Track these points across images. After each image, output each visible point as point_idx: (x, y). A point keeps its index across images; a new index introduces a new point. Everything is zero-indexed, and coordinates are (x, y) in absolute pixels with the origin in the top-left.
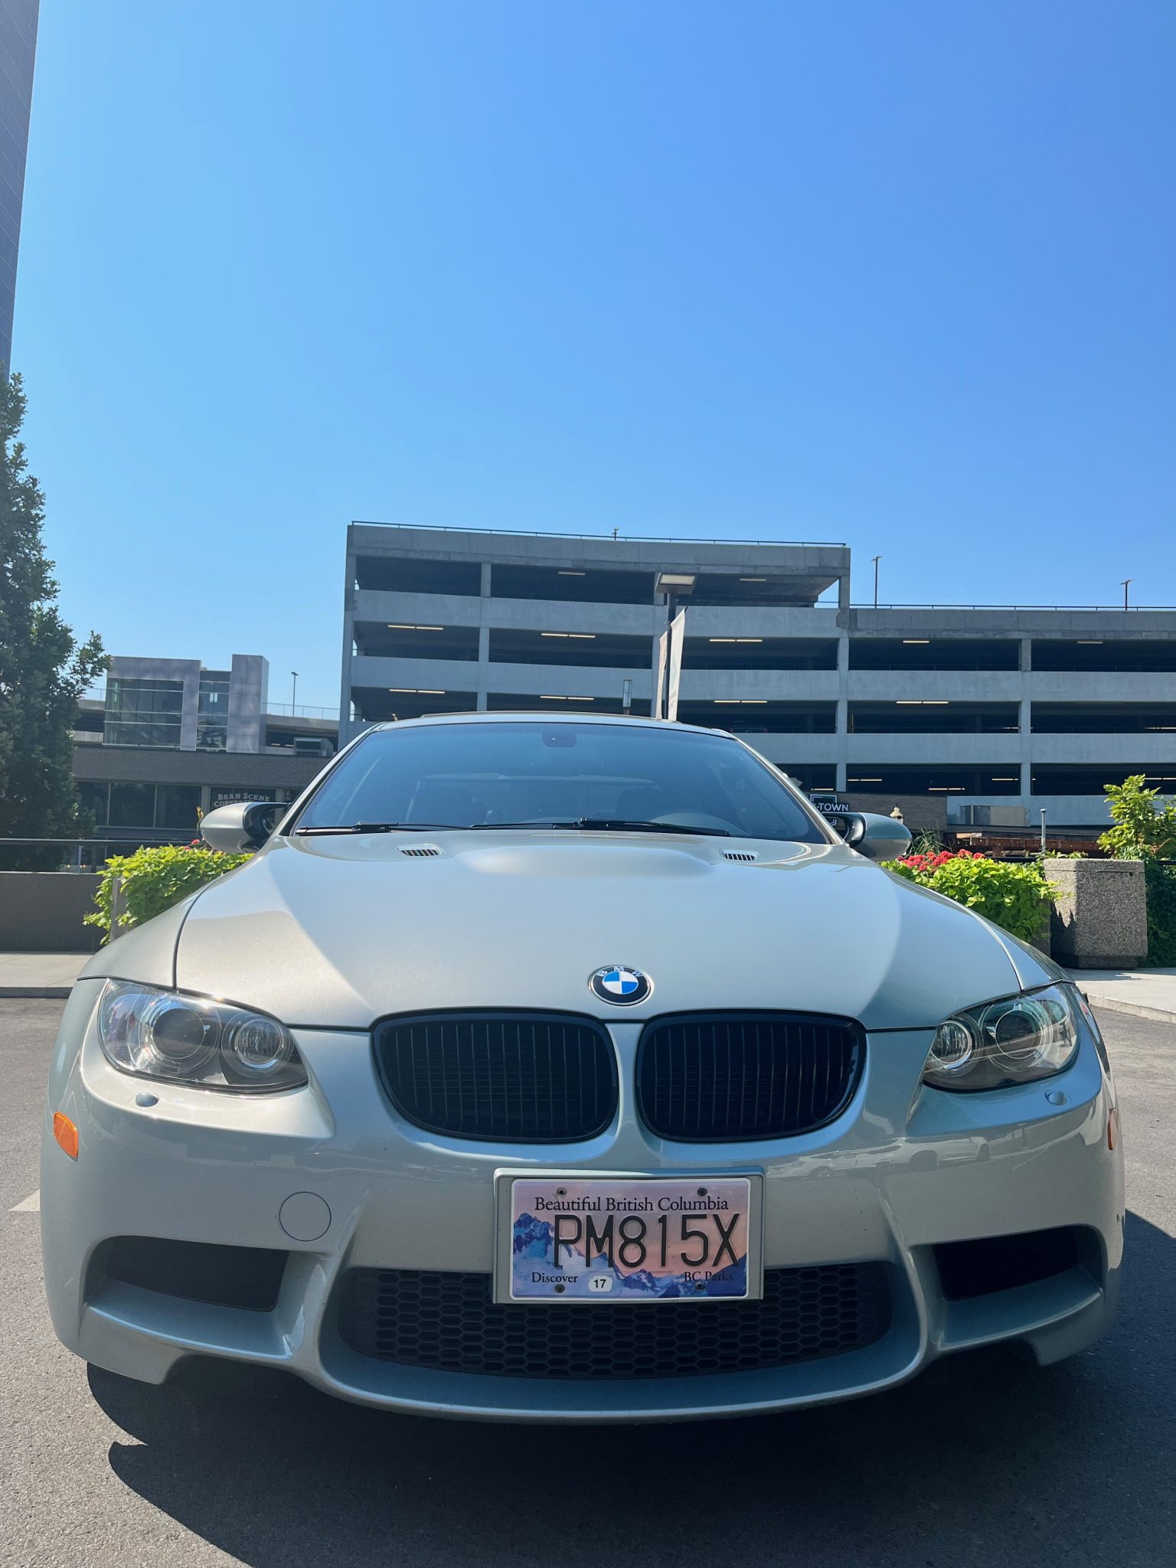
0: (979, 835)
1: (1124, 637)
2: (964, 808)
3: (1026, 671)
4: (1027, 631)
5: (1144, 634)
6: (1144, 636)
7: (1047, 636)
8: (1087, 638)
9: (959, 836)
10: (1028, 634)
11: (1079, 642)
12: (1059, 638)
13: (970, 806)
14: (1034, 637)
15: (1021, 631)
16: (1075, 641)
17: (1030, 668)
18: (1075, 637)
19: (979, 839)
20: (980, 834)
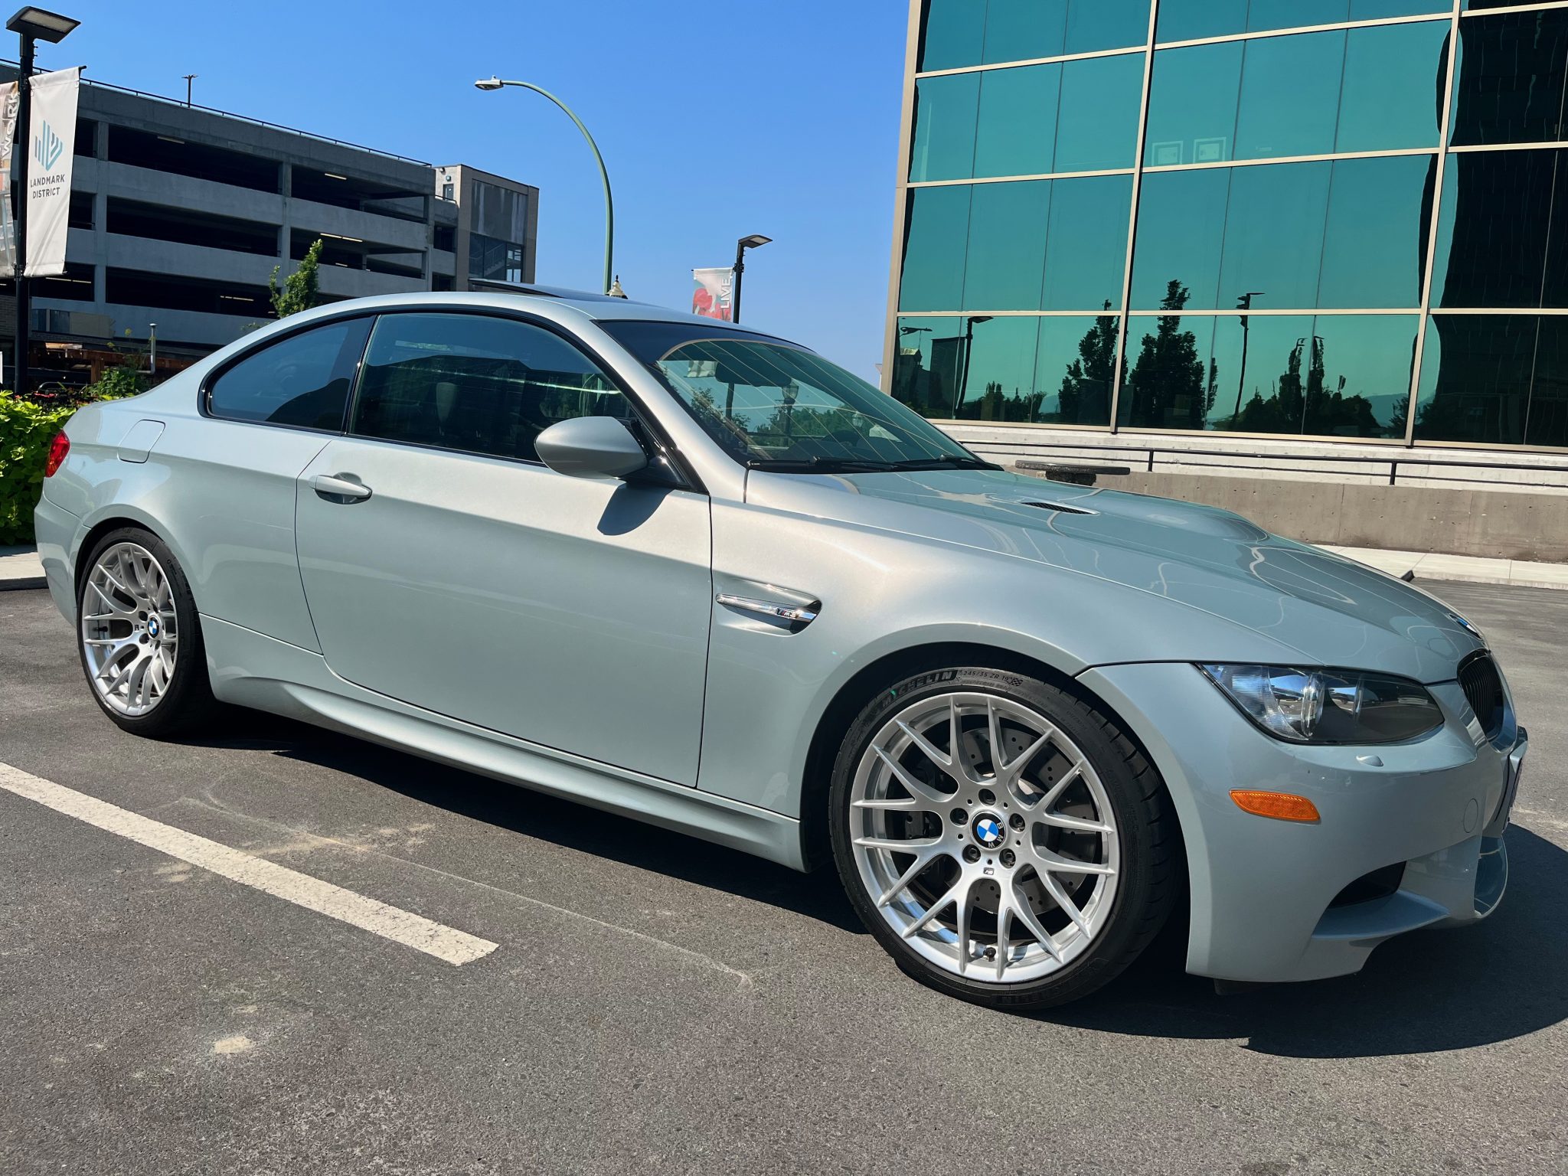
0: (77, 347)
1: (209, 142)
2: (37, 312)
3: (103, 159)
4: (104, 113)
5: (229, 143)
6: (228, 145)
7: (127, 124)
8: (169, 134)
9: (49, 346)
10: (105, 116)
11: (159, 138)
12: (139, 128)
13: (46, 310)
14: (112, 122)
15: (99, 112)
16: (155, 135)
17: (106, 157)
18: (157, 131)
19: (77, 351)
20: (80, 346)
